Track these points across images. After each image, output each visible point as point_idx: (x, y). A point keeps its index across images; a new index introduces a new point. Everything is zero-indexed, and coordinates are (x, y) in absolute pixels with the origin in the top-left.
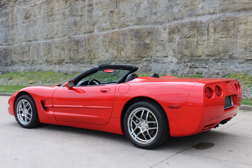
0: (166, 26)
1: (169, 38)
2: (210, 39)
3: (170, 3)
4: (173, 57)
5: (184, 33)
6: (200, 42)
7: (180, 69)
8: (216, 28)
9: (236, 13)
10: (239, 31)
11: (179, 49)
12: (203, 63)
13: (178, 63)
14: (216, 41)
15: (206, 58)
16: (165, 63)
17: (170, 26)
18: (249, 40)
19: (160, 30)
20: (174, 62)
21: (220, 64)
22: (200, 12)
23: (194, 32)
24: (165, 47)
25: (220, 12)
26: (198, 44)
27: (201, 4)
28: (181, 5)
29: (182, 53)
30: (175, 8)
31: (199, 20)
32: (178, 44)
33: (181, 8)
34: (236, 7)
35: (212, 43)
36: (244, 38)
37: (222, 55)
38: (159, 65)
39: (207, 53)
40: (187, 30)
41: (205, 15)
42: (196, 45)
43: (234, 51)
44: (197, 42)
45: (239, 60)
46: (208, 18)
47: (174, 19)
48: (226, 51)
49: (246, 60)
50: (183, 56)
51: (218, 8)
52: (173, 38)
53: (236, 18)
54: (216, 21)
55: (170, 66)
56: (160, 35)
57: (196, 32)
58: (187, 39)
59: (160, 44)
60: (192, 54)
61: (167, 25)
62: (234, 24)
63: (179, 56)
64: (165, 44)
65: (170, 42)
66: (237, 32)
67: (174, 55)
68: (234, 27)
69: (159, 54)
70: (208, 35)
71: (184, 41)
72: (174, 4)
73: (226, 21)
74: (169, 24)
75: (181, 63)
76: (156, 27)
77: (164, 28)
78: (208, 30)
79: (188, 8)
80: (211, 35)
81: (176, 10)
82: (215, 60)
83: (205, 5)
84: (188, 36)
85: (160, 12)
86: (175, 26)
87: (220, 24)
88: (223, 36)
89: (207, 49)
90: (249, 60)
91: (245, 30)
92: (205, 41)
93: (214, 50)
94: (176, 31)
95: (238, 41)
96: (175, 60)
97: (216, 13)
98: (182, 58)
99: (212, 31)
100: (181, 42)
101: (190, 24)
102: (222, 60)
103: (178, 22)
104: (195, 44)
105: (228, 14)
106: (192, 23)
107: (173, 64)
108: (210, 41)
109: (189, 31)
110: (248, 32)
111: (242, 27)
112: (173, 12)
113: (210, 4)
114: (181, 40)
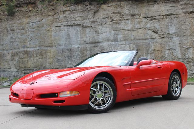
1: (12, 58)
3: (12, 40)
5: (20, 56)
6: (29, 61)
7: (19, 75)
8: (37, 54)
9: (46, 47)
10: (48, 56)
11: (18, 64)
13: (17, 71)
14: (37, 60)
15: (33, 68)
16: (9, 72)
17: (12, 52)
18: (52, 60)
19: (6, 54)
22: (29, 46)
23: (26, 56)
24: (9, 63)
25: (38, 47)
26: (28, 62)
27: (29, 42)
28: (18, 42)
29: (19, 66)
31: (28, 50)
32: (17, 62)
34: (45, 45)
36: (50, 59)
37: (40, 67)
38: (6, 73)
39: (33, 66)
41: (31, 47)
43: (45, 65)
44: (28, 60)
46: (32, 49)
47: (15, 49)
48: (42, 65)
50: (20, 68)
51: (37, 45)
52: (14, 58)
53: (47, 50)
54: (37, 51)
56: (6, 57)
57: (27, 55)
59: (6, 62)
60: (25, 67)
61: (11, 51)
62: (45, 52)
63: (18, 68)
65: (12, 60)
66: (46, 56)
67: (15, 67)
68: (45, 54)
69: (5, 67)
70: (33, 57)
71: (21, 60)
72: (14, 41)
73: (42, 51)
75: (19, 71)
76: (3, 52)
77: (8, 53)
78: (33, 55)
79: (22, 44)
81: (15, 44)
82: (37, 69)
83: (31, 43)
84: (23, 58)
85: (5, 44)
86: (15, 52)
87: (39, 53)
88: (40, 58)
89: (33, 64)
91: (50, 55)
92: (32, 60)
93: (36, 64)
94: (16, 55)
95: (47, 60)
96: (15, 70)
99: (35, 56)
100: (19, 61)
103: (17, 50)
104: (27, 62)
106: (25, 51)
107: (14, 72)
108: (34, 60)
109: (23, 55)
110: (51, 56)
111: (49, 54)
112: (14, 45)
113: (33, 42)
114: (19, 60)
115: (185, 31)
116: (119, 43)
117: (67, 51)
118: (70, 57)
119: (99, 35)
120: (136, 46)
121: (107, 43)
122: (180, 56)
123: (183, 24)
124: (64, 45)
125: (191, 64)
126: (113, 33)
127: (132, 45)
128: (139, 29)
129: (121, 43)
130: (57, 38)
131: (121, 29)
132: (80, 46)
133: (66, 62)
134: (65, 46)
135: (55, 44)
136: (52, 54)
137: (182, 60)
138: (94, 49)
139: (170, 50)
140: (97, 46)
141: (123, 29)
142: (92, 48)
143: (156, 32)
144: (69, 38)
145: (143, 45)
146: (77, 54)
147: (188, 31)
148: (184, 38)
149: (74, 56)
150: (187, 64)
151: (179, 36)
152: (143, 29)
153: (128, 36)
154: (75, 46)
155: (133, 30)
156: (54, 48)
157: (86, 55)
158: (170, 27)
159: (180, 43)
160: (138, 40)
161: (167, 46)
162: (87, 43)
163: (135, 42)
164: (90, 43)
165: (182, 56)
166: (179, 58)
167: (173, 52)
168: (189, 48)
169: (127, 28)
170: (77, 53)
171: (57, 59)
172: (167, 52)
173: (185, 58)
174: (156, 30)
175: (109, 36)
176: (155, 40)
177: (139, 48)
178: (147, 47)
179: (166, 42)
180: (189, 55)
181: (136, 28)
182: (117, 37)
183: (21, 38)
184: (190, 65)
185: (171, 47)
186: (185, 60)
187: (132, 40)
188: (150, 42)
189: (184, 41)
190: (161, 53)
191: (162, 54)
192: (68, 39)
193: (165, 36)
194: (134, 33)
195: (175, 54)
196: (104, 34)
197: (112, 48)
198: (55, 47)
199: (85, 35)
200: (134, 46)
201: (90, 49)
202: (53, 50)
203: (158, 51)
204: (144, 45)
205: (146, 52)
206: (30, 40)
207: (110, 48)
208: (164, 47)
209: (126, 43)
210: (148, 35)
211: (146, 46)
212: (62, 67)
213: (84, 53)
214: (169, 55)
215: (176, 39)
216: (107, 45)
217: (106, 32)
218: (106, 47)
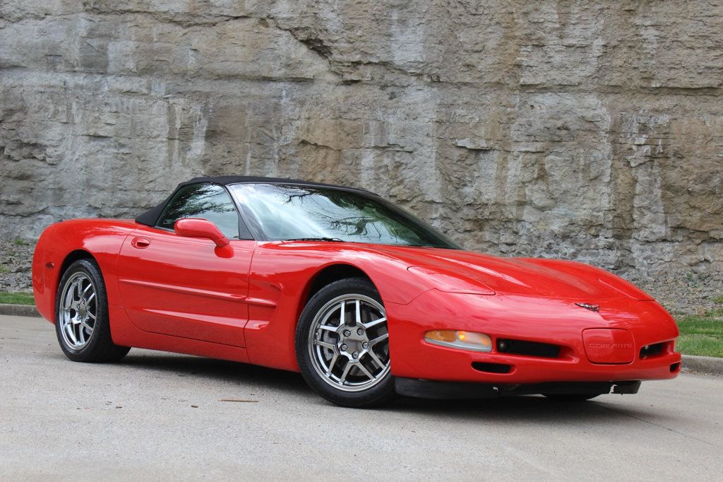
115: (473, 59)
116: (112, 83)
120: (205, 111)
121: (44, 75)
122: (432, 187)
123: (463, 19)
125: (487, 235)
126: (83, 23)
127: (182, 101)
128: (231, 18)
129: (125, 84)
131: (130, 7)
137: (441, 211)
139: (383, 149)
141: (144, 8)
143: (318, 47)
145: (242, 110)
147: (485, 63)
148: (465, 95)
150: (467, 235)
151: (436, 81)
152: (253, 21)
153: (168, 51)
155: (197, 20)
158: (394, 29)
159: (439, 122)
160: (219, 77)
161: (371, 129)
163: (203, 86)
165: (443, 190)
166: (428, 198)
167: (398, 165)
168: (485, 151)
169: (164, 8)
172: (368, 159)
173: (457, 200)
174: (321, 37)
175: (58, 36)
176: (313, 90)
177: (221, 124)
178: (267, 122)
179: (370, 105)
180: (483, 190)
181: (215, 11)
182: (103, 50)
184: (478, 242)
185: (392, 138)
186: (458, 210)
187: (184, 74)
188: (280, 97)
189: (459, 111)
190: (339, 161)
191: (341, 166)
193: (367, 72)
194: (201, 39)
195: (408, 175)
196: (32, 26)
197: (69, 108)
200: (196, 109)
203: (323, 152)
204: (250, 112)
205: (258, 150)
207: (56, 104)
208: (355, 135)
209: (149, 88)
210: (279, 57)
211: (261, 119)
214: (378, 179)
215: (419, 97)
216: (43, 90)
217: (43, 15)
218: (38, 97)
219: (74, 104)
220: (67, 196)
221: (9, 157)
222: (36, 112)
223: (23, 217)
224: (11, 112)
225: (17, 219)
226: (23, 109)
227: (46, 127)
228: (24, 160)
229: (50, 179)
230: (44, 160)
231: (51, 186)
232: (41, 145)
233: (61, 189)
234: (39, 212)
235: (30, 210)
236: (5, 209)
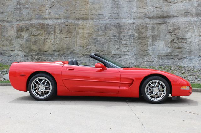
0: (13, 25)
1: (17, 35)
2: (56, 38)
3: (18, 6)
4: (20, 51)
5: (32, 32)
8: (61, 30)
9: (76, 20)
10: (79, 34)
11: (28, 45)
12: (49, 57)
13: (25, 56)
14: (61, 40)
15: (52, 52)
16: (12, 55)
17: (18, 25)
18: (85, 40)
19: (7, 27)
20: (21, 55)
21: (63, 57)
22: (47, 16)
23: (42, 31)
24: (12, 42)
25: (64, 19)
26: (45, 42)
27: (48, 10)
28: (29, 9)
29: (30, 48)
30: (23, 10)
31: (46, 22)
32: (27, 41)
33: (29, 11)
34: (76, 16)
35: (58, 41)
36: (82, 39)
37: (65, 50)
38: (6, 57)
39: (53, 49)
40: (35, 29)
41: (51, 19)
42: (43, 42)
43: (74, 48)
44: (44, 39)
45: (78, 55)
46: (54, 22)
47: (23, 20)
48: (68, 48)
49: (83, 55)
50: (31, 50)
51: (62, 15)
52: (21, 35)
53: (76, 24)
54: (61, 25)
55: (17, 59)
56: (7, 32)
58: (35, 37)
59: (7, 40)
60: (39, 49)
61: (15, 24)
62: (75, 28)
63: (27, 51)
64: (12, 40)
65: (18, 38)
66: (77, 34)
67: (21, 49)
68: (75, 31)
69: (5, 48)
70: (55, 35)
71: (33, 38)
72: (22, 7)
73: (70, 26)
74: (17, 23)
75: (29, 56)
76: (3, 24)
77: (12, 26)
78: (54, 31)
79: (36, 12)
80: (57, 35)
81: (24, 12)
82: (59, 54)
83: (52, 11)
84: (36, 34)
85: (7, 12)
86: (24, 25)
87: (65, 28)
88: (67, 36)
89: (53, 45)
90: (85, 55)
91: (83, 33)
92: (52, 39)
93: (59, 46)
94: (24, 30)
95: (78, 41)
96: (22, 54)
97: (61, 19)
98: (30, 52)
99: (58, 32)
100: (30, 39)
101: (38, 25)
102: (65, 55)
103: (26, 22)
105: (70, 21)
106: (40, 24)
107: (19, 57)
108: (56, 40)
109: (37, 30)
110: (85, 35)
111: (81, 31)
112: (22, 13)
113: (55, 11)
114: (29, 37)
117: (114, 29)
118: (118, 39)
119: (171, 4)
121: (184, 18)
124: (108, 18)
130: (96, 6)
132: (135, 22)
133: (111, 46)
134: (110, 19)
135: (93, 16)
136: (86, 31)
138: (158, 28)
140: (165, 23)
142: (156, 26)
144: (118, 7)
146: (130, 34)
149: (124, 36)
154: (127, 21)
156: (91, 22)
157: (146, 36)
162: (149, 18)
164: (153, 18)
170: (130, 31)
171: (95, 39)
175: (188, 7)
183: (34, 3)
192: (116, 9)
197: (193, 27)
198: (91, 20)
199: (145, 5)
201: (152, 27)
202: (88, 25)
206: (50, 7)
207: (189, 26)
212: (102, 53)
213: (142, 33)
216: (184, 22)
217: (183, 1)
218: (184, 24)
219: (195, 26)
220: (192, 53)
221: (175, 42)
222: (183, 29)
223: (179, 59)
224: (175, 29)
225: (177, 60)
226: (179, 28)
227: (187, 33)
228: (180, 43)
229: (187, 48)
230: (186, 43)
231: (188, 50)
232: (185, 38)
233: (191, 51)
234: (184, 58)
235: (181, 57)
236: (174, 57)
